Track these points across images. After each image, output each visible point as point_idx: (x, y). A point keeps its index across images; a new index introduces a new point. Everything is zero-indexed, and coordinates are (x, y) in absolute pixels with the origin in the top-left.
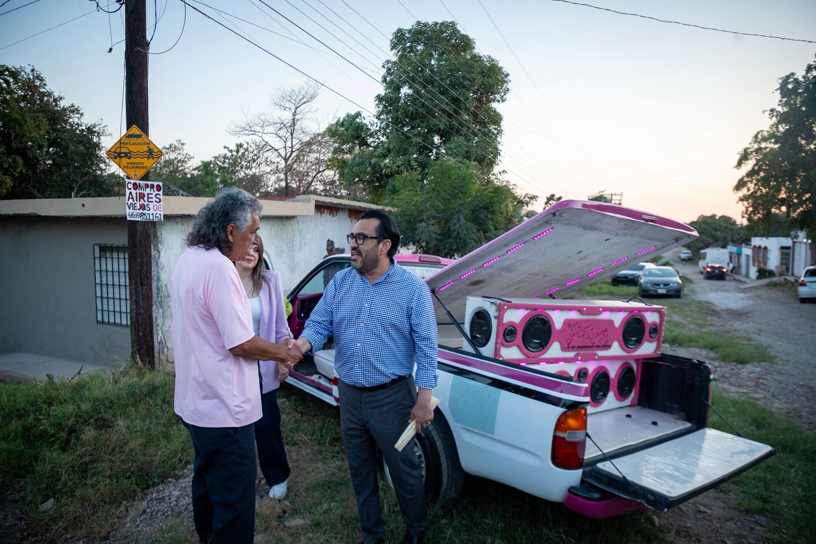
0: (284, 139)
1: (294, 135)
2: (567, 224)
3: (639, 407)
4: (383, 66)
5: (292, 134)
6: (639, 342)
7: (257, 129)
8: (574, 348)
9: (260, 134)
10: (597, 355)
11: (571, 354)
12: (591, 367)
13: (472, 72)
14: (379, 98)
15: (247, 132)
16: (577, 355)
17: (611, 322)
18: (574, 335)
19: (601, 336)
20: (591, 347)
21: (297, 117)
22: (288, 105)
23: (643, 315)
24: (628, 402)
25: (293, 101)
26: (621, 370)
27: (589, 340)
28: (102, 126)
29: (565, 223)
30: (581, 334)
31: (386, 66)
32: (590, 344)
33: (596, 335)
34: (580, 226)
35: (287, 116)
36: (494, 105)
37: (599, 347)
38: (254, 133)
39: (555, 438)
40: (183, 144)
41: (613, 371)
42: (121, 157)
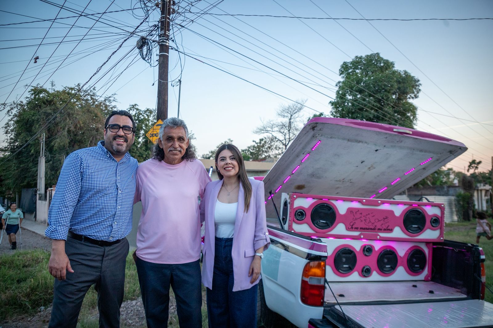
0: (284, 134)
1: (290, 131)
2: (331, 138)
3: (432, 282)
4: (337, 85)
5: (289, 131)
6: (421, 229)
7: (269, 129)
8: (356, 229)
9: (271, 132)
10: (379, 235)
11: (356, 233)
12: (377, 246)
13: (391, 82)
14: (332, 103)
15: (263, 131)
16: (361, 234)
17: (392, 212)
18: (356, 219)
19: (382, 222)
20: (374, 229)
21: (292, 120)
22: (286, 115)
23: (425, 210)
24: (422, 276)
25: (289, 112)
26: (410, 251)
27: (370, 224)
28: (192, 134)
29: (329, 137)
30: (363, 219)
31: (338, 85)
32: (373, 227)
33: (377, 221)
34: (344, 139)
35: (286, 120)
36: (410, 101)
37: (380, 230)
38: (267, 131)
39: (304, 283)
40: (232, 141)
41: (402, 250)
42: (153, 136)
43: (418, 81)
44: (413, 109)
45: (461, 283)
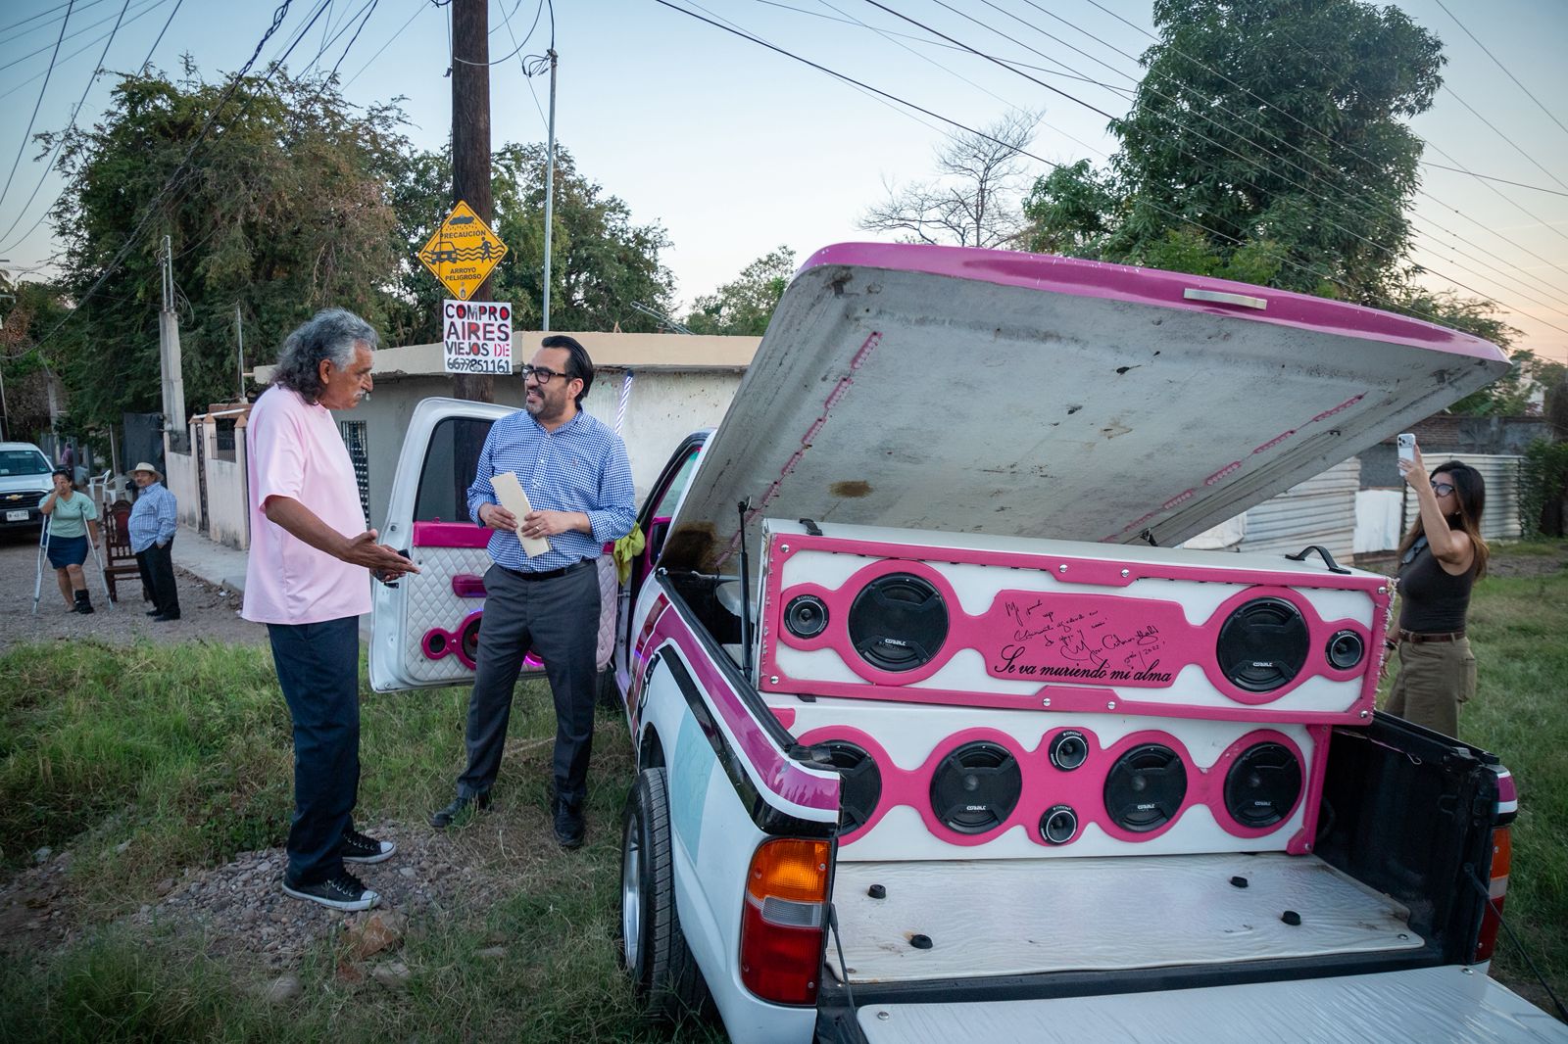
0: (961, 231)
1: (982, 222)
2: (922, 321)
4: (1143, 61)
5: (978, 220)
6: (1285, 676)
7: (910, 214)
8: (1027, 672)
9: (916, 225)
10: (1115, 698)
11: (1027, 688)
12: (1109, 732)
13: (1333, 48)
14: (1118, 127)
15: (889, 222)
16: (1043, 692)
17: (1174, 611)
18: (1028, 635)
19: (1131, 648)
20: (1098, 674)
21: (989, 184)
22: (968, 164)
23: (1307, 603)
24: (1279, 838)
25: (981, 156)
26: (1237, 751)
27: (1085, 654)
28: (659, 231)
29: (913, 317)
30: (1055, 634)
31: (1149, 61)
32: (1093, 667)
33: (1112, 641)
34: (979, 326)
35: (968, 185)
36: (1401, 119)
37: (1121, 677)
38: (904, 223)
39: (750, 916)
40: (791, 253)
41: (1205, 750)
42: (442, 260)
43: (1438, 45)
44: (1406, 150)
45: (1417, 878)
